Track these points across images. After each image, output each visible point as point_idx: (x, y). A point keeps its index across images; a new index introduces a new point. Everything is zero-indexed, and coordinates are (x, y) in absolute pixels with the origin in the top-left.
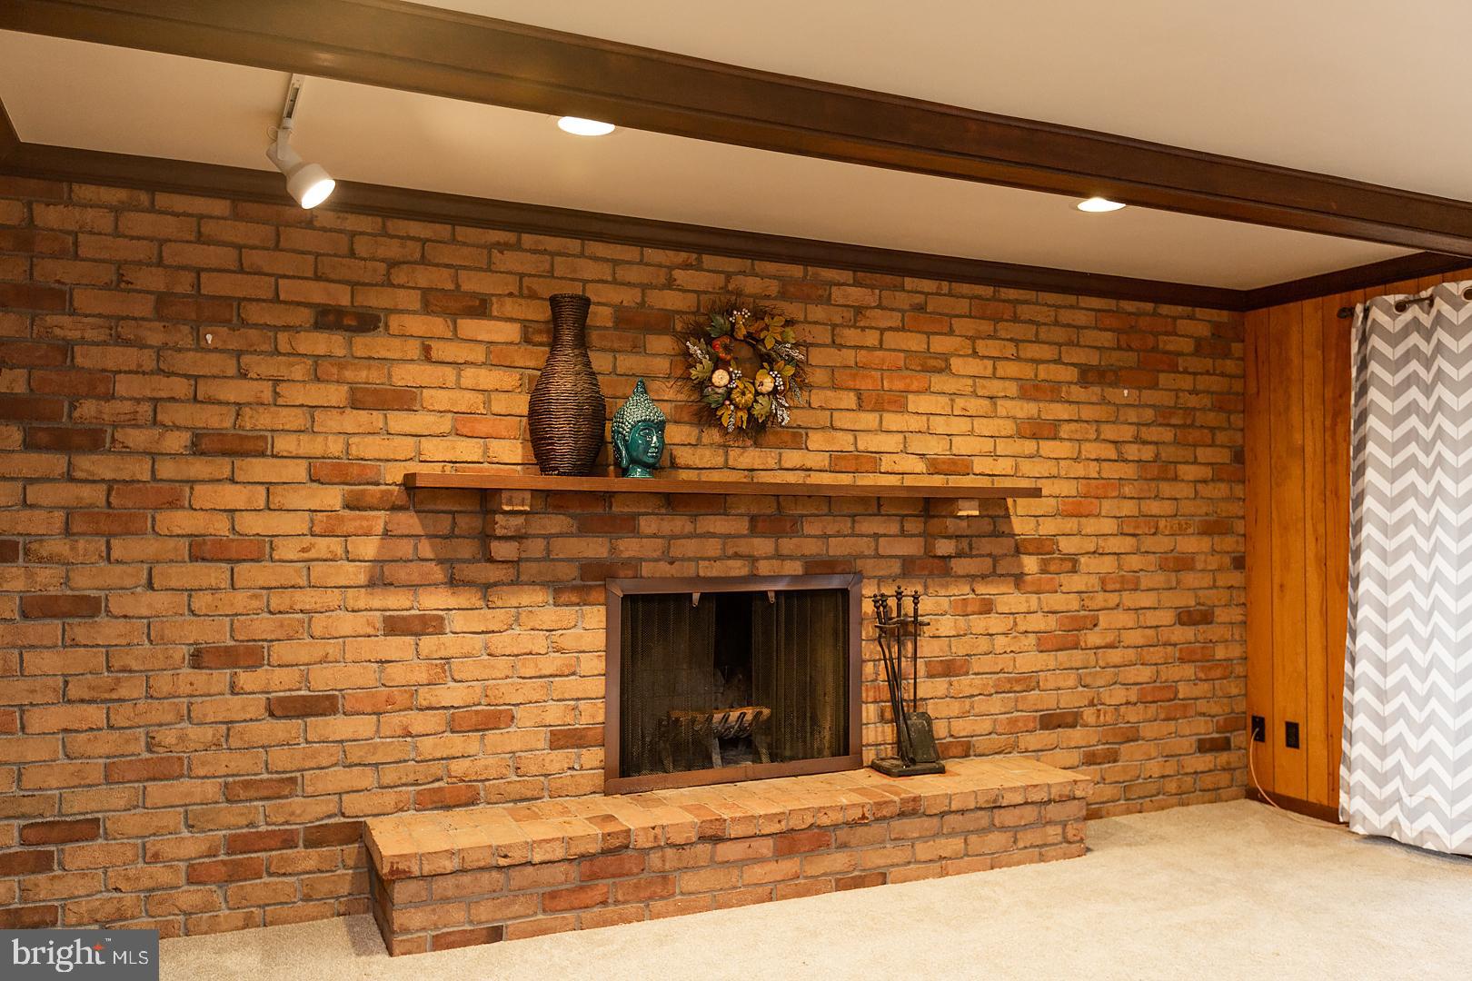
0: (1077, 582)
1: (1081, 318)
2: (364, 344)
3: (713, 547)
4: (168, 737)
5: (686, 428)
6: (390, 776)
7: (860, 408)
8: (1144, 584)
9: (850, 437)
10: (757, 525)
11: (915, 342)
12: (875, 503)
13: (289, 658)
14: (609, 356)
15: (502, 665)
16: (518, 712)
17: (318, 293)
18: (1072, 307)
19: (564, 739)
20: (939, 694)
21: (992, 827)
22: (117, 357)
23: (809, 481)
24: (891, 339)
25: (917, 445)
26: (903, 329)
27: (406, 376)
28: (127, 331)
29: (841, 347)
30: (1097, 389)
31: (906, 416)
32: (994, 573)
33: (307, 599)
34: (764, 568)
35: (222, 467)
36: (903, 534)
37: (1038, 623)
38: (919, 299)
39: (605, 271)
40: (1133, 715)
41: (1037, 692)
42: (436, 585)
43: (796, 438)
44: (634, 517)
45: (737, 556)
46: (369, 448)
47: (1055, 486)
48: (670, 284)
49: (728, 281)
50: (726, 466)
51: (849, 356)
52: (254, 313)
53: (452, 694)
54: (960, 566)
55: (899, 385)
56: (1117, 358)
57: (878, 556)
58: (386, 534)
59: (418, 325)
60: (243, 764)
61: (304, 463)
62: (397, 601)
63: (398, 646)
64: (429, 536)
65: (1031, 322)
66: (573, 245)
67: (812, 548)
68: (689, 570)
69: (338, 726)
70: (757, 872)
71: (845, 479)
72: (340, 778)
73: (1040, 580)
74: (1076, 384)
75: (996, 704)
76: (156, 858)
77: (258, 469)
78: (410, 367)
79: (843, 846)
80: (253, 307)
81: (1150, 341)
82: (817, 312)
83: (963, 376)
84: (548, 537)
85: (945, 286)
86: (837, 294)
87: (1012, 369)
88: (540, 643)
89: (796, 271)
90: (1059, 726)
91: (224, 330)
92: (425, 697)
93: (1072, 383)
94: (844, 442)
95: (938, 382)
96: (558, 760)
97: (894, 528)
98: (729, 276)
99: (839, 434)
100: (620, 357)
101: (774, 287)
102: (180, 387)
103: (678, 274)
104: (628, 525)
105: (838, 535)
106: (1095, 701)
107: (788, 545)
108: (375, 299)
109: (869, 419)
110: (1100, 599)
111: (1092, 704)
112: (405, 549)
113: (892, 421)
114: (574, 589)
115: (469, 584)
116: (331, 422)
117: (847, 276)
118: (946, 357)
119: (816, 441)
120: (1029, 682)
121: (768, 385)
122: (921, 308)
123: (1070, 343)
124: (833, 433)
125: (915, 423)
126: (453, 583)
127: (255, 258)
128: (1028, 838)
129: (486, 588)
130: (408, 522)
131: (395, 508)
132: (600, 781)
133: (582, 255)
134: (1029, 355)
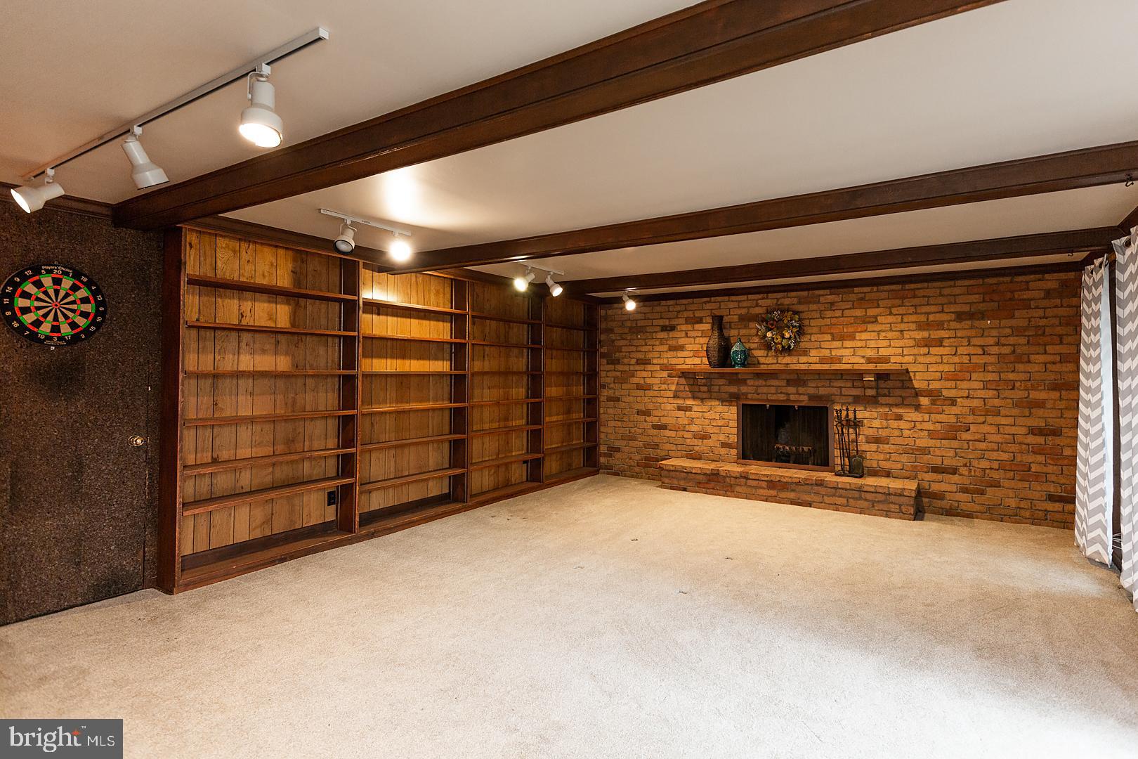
0: (955, 410)
1: (957, 291)
2: (672, 334)
3: (773, 390)
4: (633, 430)
5: (763, 351)
6: (680, 447)
7: (833, 340)
8: (1003, 412)
9: (828, 351)
10: (789, 383)
11: (859, 313)
12: (840, 375)
13: (656, 415)
14: (737, 330)
15: (707, 422)
16: (712, 435)
17: (661, 322)
18: (951, 286)
19: (724, 445)
20: (873, 450)
21: (860, 498)
22: (622, 343)
23: (810, 368)
24: (847, 313)
25: (860, 352)
26: (854, 308)
27: (681, 342)
28: (624, 336)
29: (823, 318)
30: (969, 323)
31: (855, 342)
32: (903, 404)
33: (660, 400)
34: (792, 397)
35: (642, 367)
36: (853, 387)
37: (930, 426)
38: (860, 295)
39: (736, 305)
40: (995, 475)
41: (930, 456)
42: (689, 398)
43: (805, 352)
44: (745, 380)
45: (781, 393)
46: (673, 361)
47: (940, 367)
48: (757, 305)
49: (778, 301)
50: (777, 363)
51: (828, 321)
52: (649, 329)
53: (694, 428)
54: (882, 399)
55: (851, 330)
56: (982, 307)
57: (841, 395)
58: (677, 384)
59: (684, 327)
60: (647, 439)
61: (659, 366)
62: (680, 402)
63: (680, 414)
64: (688, 385)
65: (924, 297)
66: (726, 298)
67: (812, 391)
68: (764, 397)
69: (667, 433)
70: (761, 492)
71: (826, 367)
72: (668, 446)
73: (931, 408)
74: (954, 320)
75: (904, 458)
76: (631, 459)
77: (649, 367)
78: (683, 339)
79: (793, 490)
80: (648, 328)
81: (1009, 295)
82: (814, 307)
83: (885, 324)
84: (720, 385)
85: (875, 289)
86: (822, 299)
87: (913, 318)
88: (718, 417)
89: (805, 293)
90: (944, 473)
91: (642, 334)
92: (687, 428)
93: (951, 321)
94: (826, 353)
95: (870, 327)
96: (724, 451)
97: (849, 384)
98: (778, 299)
99: (823, 350)
100: (741, 330)
101: (795, 301)
102: (634, 349)
103: (759, 301)
104: (744, 382)
105: (823, 387)
106: (968, 465)
107: (801, 390)
108: (674, 322)
109: (838, 344)
110: (971, 419)
111: (965, 465)
112: (682, 388)
113: (848, 344)
114: (727, 401)
115: (698, 398)
116: (665, 355)
117: (828, 292)
118: (875, 317)
119: (813, 353)
120: (925, 451)
121: (787, 335)
122: (862, 299)
123: (951, 303)
124: (821, 350)
125: (859, 344)
126: (694, 398)
127: (649, 316)
128: (881, 506)
129: (702, 400)
130: (683, 381)
131: (680, 377)
132: (736, 459)
133: (729, 301)
134: (923, 311)
